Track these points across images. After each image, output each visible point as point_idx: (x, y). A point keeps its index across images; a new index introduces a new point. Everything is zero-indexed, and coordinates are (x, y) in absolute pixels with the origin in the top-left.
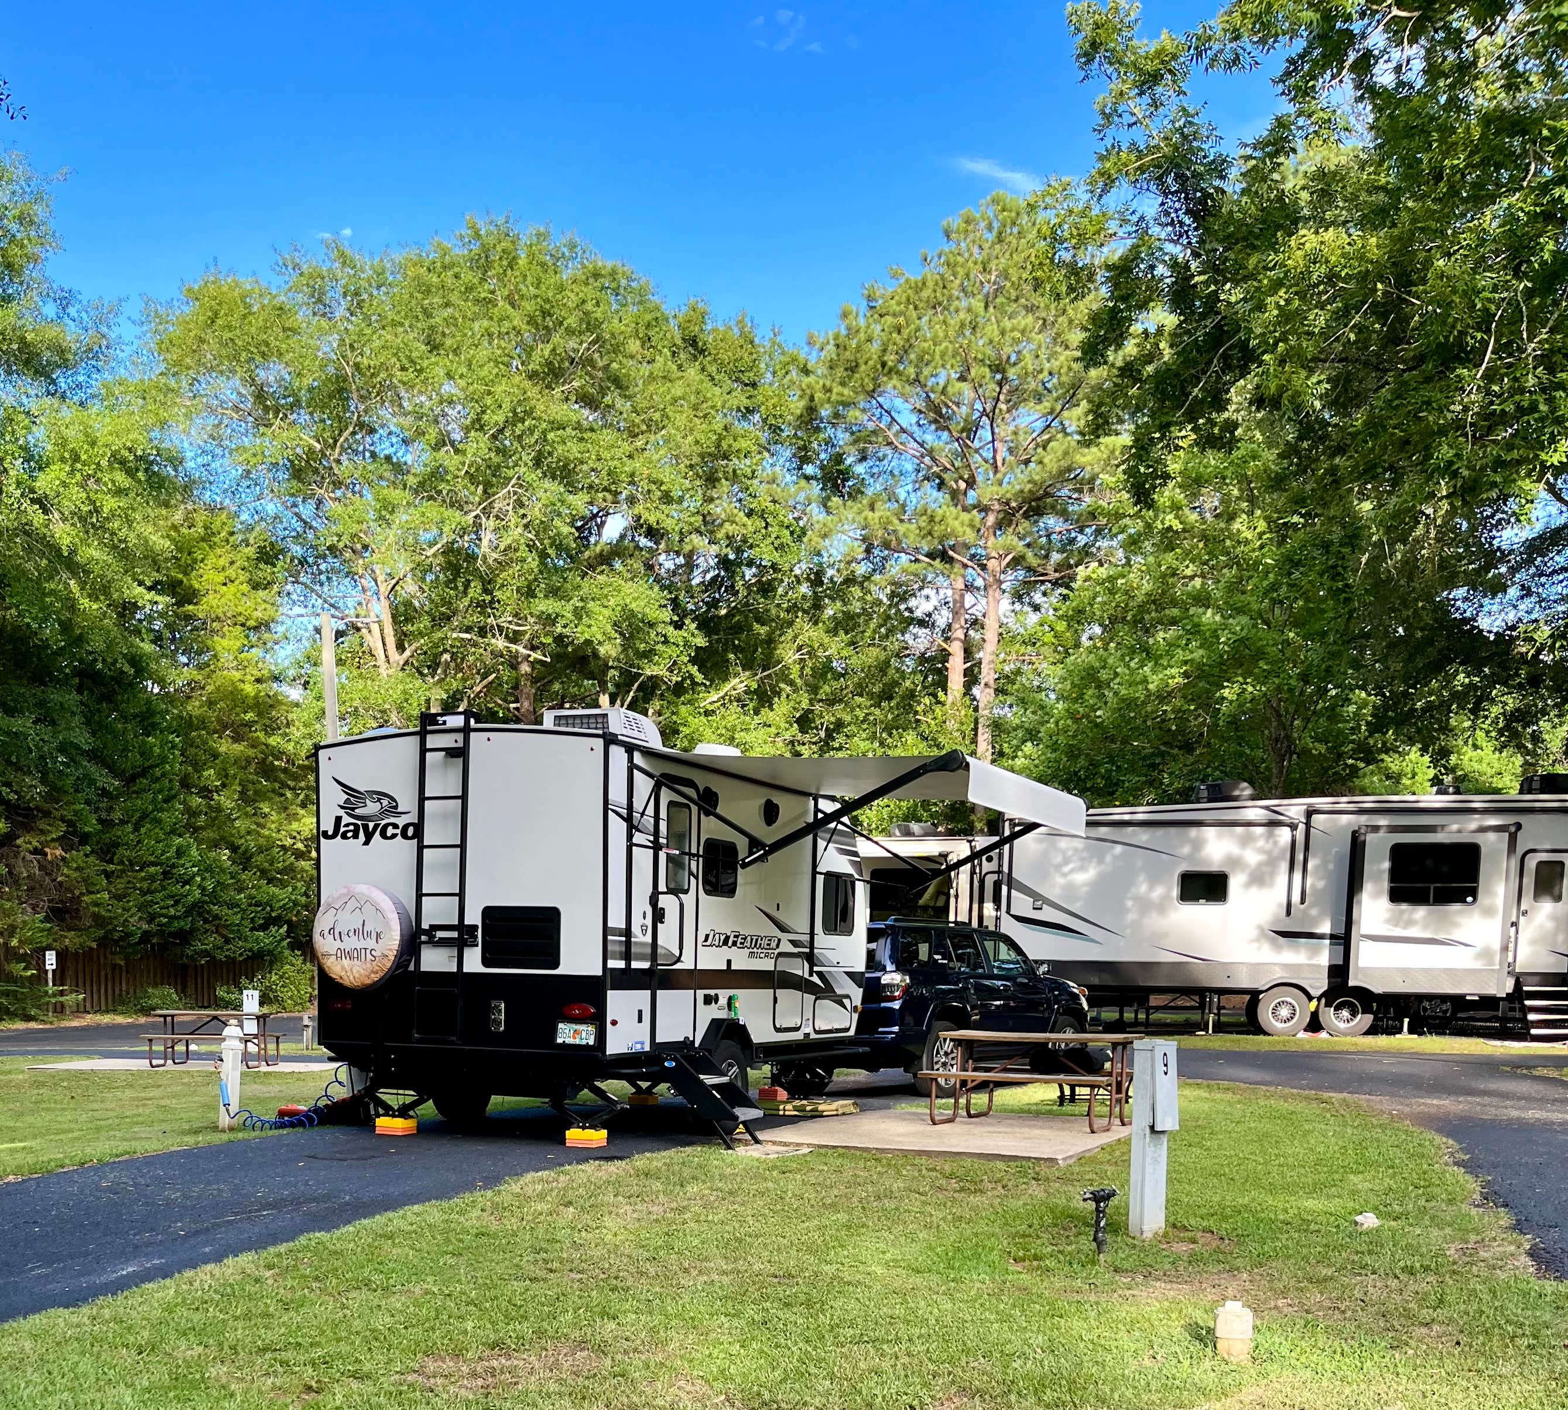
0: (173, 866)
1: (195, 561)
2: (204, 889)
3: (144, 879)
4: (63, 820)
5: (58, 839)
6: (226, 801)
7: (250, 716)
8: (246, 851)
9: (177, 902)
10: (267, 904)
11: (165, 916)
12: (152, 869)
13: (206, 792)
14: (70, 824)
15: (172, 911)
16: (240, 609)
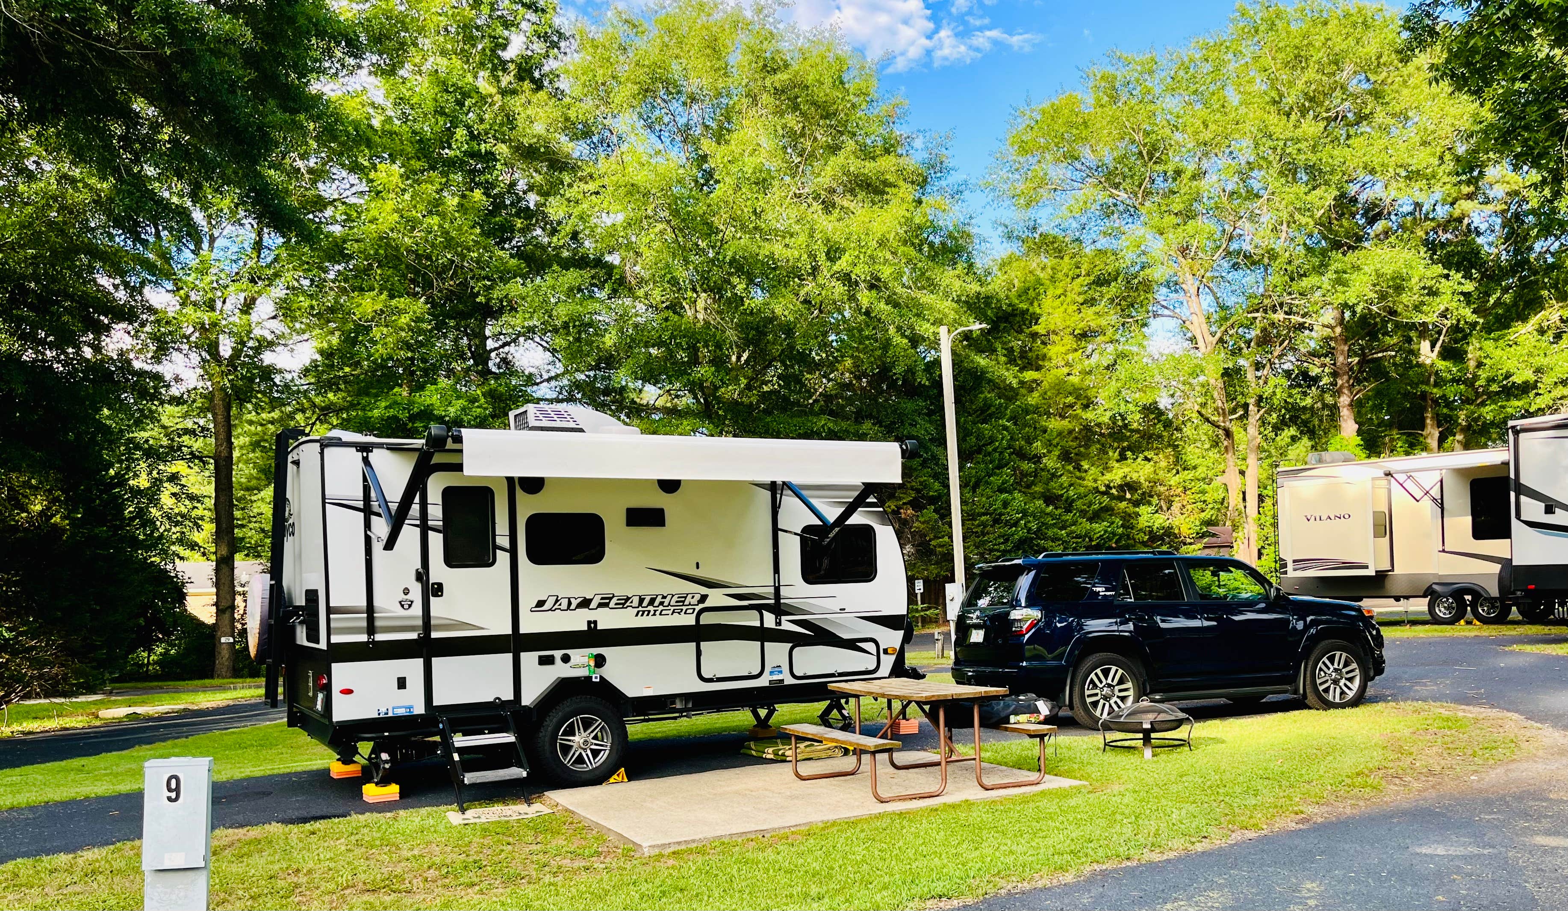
0: (1001, 514)
1: (1039, 294)
2: (1029, 530)
3: (979, 526)
4: (912, 489)
5: (909, 503)
6: (1050, 462)
7: (1070, 399)
8: (1068, 498)
9: (1007, 541)
10: (1086, 535)
11: (998, 551)
12: (983, 518)
13: (1037, 459)
14: (918, 491)
15: (1002, 547)
16: (1068, 323)
